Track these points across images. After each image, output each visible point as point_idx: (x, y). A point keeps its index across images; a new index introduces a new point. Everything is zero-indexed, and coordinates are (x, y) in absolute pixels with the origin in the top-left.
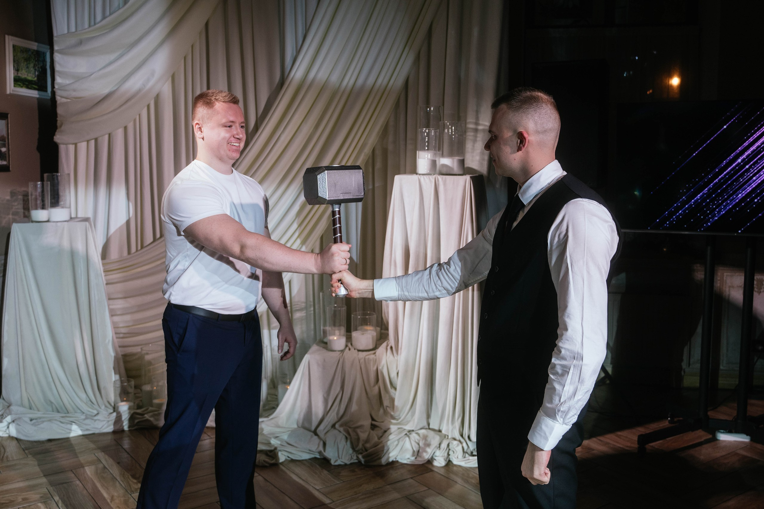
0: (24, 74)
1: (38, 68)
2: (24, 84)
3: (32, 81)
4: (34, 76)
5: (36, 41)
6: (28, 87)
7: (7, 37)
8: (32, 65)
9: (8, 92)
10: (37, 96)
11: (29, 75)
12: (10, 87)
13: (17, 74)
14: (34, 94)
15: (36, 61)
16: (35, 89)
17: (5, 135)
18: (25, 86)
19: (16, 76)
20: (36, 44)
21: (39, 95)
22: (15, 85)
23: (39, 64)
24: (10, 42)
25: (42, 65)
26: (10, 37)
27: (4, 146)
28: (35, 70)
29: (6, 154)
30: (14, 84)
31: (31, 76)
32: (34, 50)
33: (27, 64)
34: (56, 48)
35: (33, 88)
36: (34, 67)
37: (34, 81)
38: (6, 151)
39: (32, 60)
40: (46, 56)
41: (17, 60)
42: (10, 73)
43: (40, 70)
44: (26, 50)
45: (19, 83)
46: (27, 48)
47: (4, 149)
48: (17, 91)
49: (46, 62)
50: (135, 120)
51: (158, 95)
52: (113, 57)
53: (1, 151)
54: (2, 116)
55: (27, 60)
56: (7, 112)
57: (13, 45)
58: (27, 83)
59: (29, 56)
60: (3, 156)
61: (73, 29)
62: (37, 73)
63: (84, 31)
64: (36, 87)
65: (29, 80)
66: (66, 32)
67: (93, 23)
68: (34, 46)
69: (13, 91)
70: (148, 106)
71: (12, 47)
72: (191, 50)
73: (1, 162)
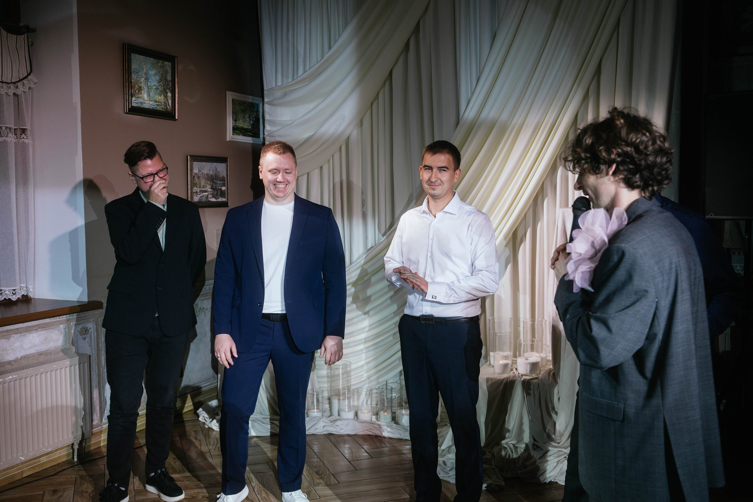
0: (241, 124)
1: (253, 118)
2: (241, 132)
3: (247, 129)
4: (249, 125)
5: (251, 95)
6: (244, 135)
7: (227, 92)
8: (247, 116)
9: (228, 140)
10: (252, 142)
11: (245, 124)
12: (230, 135)
13: (236, 124)
14: (248, 140)
15: (251, 112)
16: (250, 136)
17: (225, 176)
18: (241, 133)
19: (235, 125)
20: (251, 97)
21: (253, 141)
22: (234, 134)
23: (253, 114)
24: (230, 96)
25: (256, 115)
26: (230, 92)
27: (224, 185)
28: (250, 119)
29: (225, 192)
30: (233, 132)
31: (246, 125)
32: (249, 102)
33: (243, 115)
34: (266, 100)
35: (248, 135)
36: (249, 117)
37: (249, 129)
38: (225, 190)
39: (248, 111)
40: (259, 107)
41: (235, 112)
42: (230, 124)
43: (254, 119)
44: (242, 103)
45: (237, 131)
46: (243, 101)
47: (224, 188)
48: (237, 139)
49: (259, 112)
50: (329, 160)
51: (348, 138)
52: (311, 106)
53: (221, 189)
54: (222, 160)
55: (244, 111)
56: (227, 157)
57: (232, 99)
58: (243, 131)
59: (245, 108)
60: (223, 194)
61: (279, 83)
62: (251, 122)
63: (288, 84)
64: (250, 134)
65: (245, 128)
66: (274, 86)
67: (296, 77)
68: (250, 99)
69: (231, 138)
70: (340, 148)
71: (231, 101)
72: (377, 97)
73: (220, 200)
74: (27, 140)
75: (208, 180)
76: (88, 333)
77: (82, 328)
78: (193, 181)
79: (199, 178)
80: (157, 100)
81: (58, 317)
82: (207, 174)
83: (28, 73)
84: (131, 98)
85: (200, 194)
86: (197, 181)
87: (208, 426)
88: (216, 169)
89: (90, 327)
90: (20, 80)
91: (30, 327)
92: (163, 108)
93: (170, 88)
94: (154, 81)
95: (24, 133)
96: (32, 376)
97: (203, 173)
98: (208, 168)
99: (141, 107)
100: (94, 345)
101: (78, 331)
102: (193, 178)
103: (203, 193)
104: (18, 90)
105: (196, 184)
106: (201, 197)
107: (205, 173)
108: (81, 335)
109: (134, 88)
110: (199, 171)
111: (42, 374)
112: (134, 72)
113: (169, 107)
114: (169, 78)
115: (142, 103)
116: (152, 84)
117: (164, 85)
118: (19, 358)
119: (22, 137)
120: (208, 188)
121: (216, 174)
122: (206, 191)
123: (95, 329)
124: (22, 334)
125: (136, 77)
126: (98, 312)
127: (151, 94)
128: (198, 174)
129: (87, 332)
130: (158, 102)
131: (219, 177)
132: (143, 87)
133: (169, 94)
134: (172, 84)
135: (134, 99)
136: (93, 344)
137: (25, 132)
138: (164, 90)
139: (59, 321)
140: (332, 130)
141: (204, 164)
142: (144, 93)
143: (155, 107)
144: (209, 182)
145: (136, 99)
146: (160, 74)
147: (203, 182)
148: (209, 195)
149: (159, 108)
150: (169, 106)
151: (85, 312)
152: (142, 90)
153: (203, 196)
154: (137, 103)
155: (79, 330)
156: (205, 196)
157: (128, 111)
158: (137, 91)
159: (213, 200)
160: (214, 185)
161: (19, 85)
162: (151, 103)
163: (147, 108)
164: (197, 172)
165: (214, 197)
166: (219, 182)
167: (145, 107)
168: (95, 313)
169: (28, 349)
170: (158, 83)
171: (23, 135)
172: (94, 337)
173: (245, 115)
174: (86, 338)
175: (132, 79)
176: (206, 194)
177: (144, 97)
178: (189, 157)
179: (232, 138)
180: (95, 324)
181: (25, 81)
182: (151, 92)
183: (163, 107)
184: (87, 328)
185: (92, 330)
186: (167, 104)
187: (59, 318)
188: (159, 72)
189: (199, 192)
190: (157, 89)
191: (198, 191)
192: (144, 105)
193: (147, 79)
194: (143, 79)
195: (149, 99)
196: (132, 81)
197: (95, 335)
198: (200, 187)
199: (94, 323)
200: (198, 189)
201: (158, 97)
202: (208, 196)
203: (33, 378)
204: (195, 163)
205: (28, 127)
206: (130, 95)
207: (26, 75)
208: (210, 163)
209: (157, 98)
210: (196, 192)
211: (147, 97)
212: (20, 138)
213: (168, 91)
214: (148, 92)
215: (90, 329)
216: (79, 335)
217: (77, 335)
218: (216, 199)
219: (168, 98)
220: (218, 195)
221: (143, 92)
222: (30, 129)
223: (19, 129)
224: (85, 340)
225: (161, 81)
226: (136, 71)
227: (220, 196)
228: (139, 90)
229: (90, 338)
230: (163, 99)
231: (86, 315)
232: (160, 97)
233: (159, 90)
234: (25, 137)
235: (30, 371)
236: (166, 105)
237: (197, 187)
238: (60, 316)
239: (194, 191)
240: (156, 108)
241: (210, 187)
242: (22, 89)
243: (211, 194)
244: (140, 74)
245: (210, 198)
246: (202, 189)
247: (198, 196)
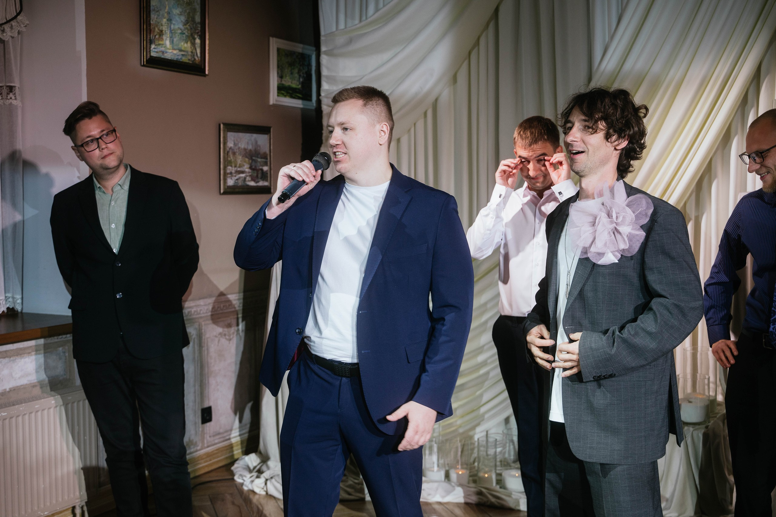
0: (288, 82)
1: (303, 73)
2: (287, 93)
3: (296, 89)
4: (298, 83)
5: (301, 42)
6: (292, 97)
7: (271, 39)
8: (296, 71)
9: (271, 102)
10: (301, 106)
11: (294, 82)
12: (273, 98)
13: (281, 81)
14: (297, 103)
15: (300, 66)
16: (299, 98)
17: (268, 152)
18: (289, 95)
19: (280, 84)
20: (301, 45)
21: (303, 105)
22: (279, 95)
23: (303, 69)
24: (274, 44)
25: (306, 70)
26: (275, 39)
27: (266, 164)
28: (300, 76)
29: (267, 174)
30: (278, 93)
32: (299, 53)
33: (291, 70)
34: (323, 49)
35: (297, 97)
36: (298, 73)
37: (298, 89)
38: (267, 171)
39: (297, 65)
40: (312, 59)
41: (281, 66)
42: (274, 81)
43: (305, 75)
44: (290, 54)
45: (283, 92)
46: (291, 51)
47: (265, 168)
48: (281, 101)
49: (312, 65)
50: (409, 130)
51: (436, 100)
52: (386, 56)
53: (262, 170)
54: (264, 130)
55: (291, 65)
56: (269, 126)
57: (278, 48)
58: (291, 92)
59: (293, 60)
60: (264, 176)
61: (342, 26)
62: (301, 80)
63: (355, 27)
64: (299, 95)
65: (292, 88)
66: (334, 29)
67: (364, 18)
68: (299, 48)
70: (425, 114)
71: (276, 51)
72: (477, 43)
73: (261, 183)
74: (15, 101)
75: (246, 157)
78: (227, 158)
79: (234, 153)
80: (183, 49)
81: (56, 337)
82: (245, 149)
83: (18, 12)
84: (150, 45)
85: (235, 176)
86: (232, 158)
87: (247, 487)
88: (256, 142)
90: (8, 22)
91: (21, 349)
92: (189, 60)
93: (198, 33)
94: (178, 24)
95: (11, 91)
96: (25, 414)
97: (239, 148)
98: (247, 141)
99: (162, 58)
102: (227, 154)
103: (239, 174)
104: (5, 34)
105: (230, 162)
106: (237, 179)
107: (243, 147)
109: (154, 31)
110: (235, 144)
111: (37, 411)
112: (154, 10)
113: (198, 58)
114: (198, 19)
115: (163, 52)
116: (176, 27)
117: (191, 29)
118: (8, 390)
119: (9, 97)
120: (246, 168)
121: (255, 149)
122: (243, 172)
124: (12, 358)
125: (156, 17)
127: (175, 40)
128: (233, 148)
130: (184, 51)
131: (259, 154)
132: (165, 31)
133: (198, 41)
134: (201, 27)
135: (153, 46)
137: (13, 90)
138: (192, 35)
139: (56, 342)
140: (415, 89)
141: (241, 135)
142: (166, 39)
143: (180, 57)
144: (247, 159)
145: (156, 47)
146: (186, 14)
147: (239, 159)
148: (248, 177)
149: (185, 59)
152: (163, 34)
153: (240, 178)
154: (157, 52)
156: (241, 179)
157: (146, 63)
158: (157, 37)
159: (252, 184)
160: (253, 164)
161: (6, 28)
162: (175, 52)
163: (170, 59)
164: (232, 145)
165: (253, 179)
166: (259, 160)
167: (167, 57)
169: (19, 378)
170: (183, 26)
171: (11, 95)
173: (293, 70)
175: (151, 20)
176: (243, 175)
177: (166, 44)
178: (222, 126)
179: (276, 101)
181: (14, 23)
182: (175, 37)
183: (190, 58)
186: (195, 54)
187: (58, 338)
188: (186, 11)
189: (235, 173)
190: (182, 33)
191: (233, 171)
192: (166, 55)
193: (170, 20)
194: (165, 20)
195: (173, 47)
196: (152, 22)
198: (235, 167)
200: (233, 168)
201: (184, 44)
202: (245, 178)
203: (27, 417)
204: (229, 134)
205: (16, 84)
206: (148, 41)
207: (15, 14)
208: (248, 134)
209: (182, 46)
211: (170, 44)
212: (7, 99)
213: (196, 36)
214: (171, 37)
218: (256, 183)
219: (196, 45)
220: (258, 177)
221: (164, 37)
222: (19, 86)
223: (5, 87)
225: (187, 23)
226: (156, 9)
227: (261, 178)
228: (160, 35)
230: (189, 47)
232: (186, 45)
233: (184, 35)
234: (13, 98)
235: (21, 408)
236: (194, 55)
237: (231, 166)
238: (59, 335)
239: (228, 171)
240: (181, 59)
241: (248, 166)
242: (9, 34)
243: (250, 176)
244: (161, 13)
245: (249, 181)
246: (239, 169)
247: (233, 178)
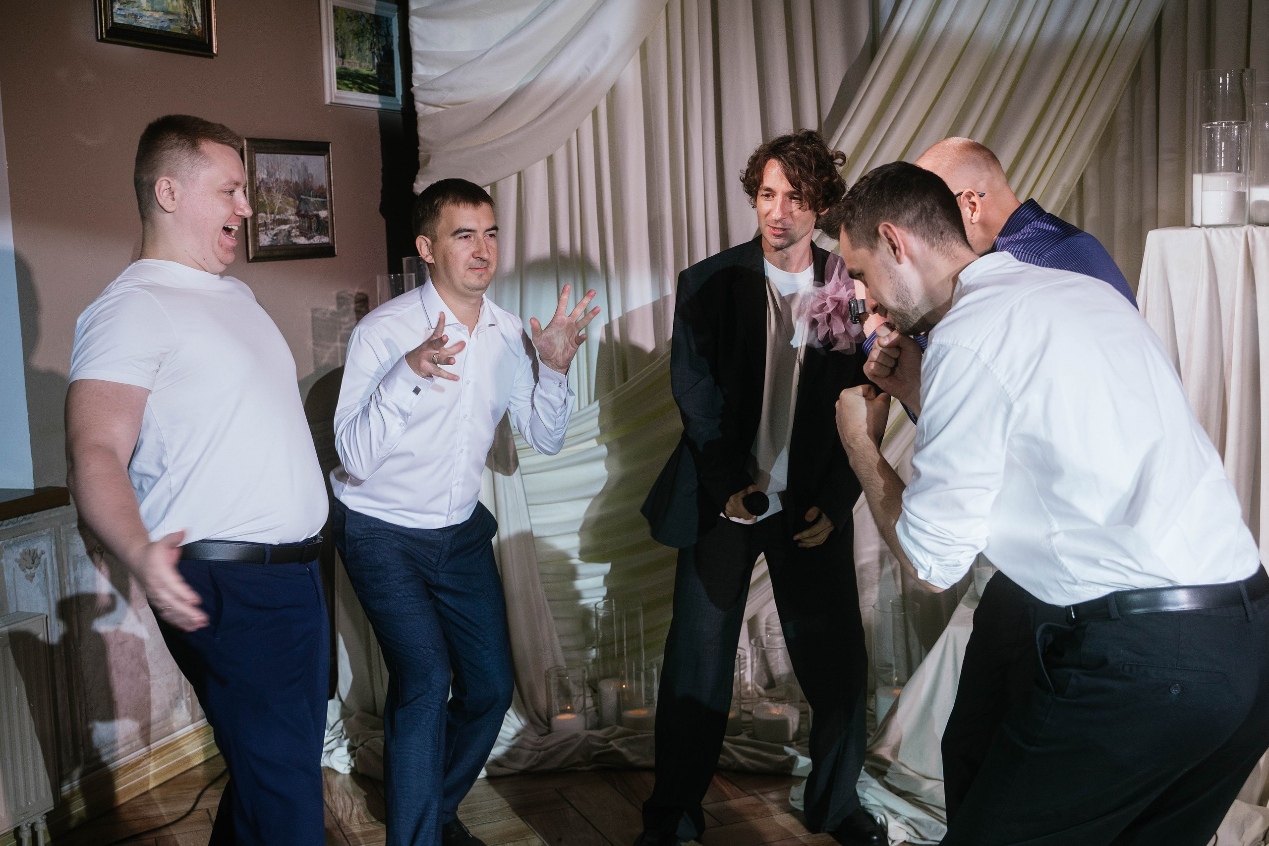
0: (354, 64)
1: (378, 49)
2: (354, 83)
3: (368, 76)
4: (371, 67)
6: (361, 90)
8: (367, 45)
9: (328, 101)
10: (379, 106)
11: (363, 64)
12: (331, 92)
13: (343, 64)
14: (372, 101)
15: (374, 36)
16: (374, 92)
17: (326, 186)
18: (356, 86)
19: (341, 68)
20: (374, 2)
21: (381, 103)
22: (340, 87)
23: (379, 42)
24: (328, 1)
25: (384, 43)
27: (323, 206)
28: (373, 53)
29: (327, 222)
30: (338, 83)
31: (366, 67)
32: (370, 15)
33: (359, 43)
35: (370, 90)
36: (371, 48)
37: (372, 76)
38: (327, 217)
39: (368, 35)
40: (391, 24)
41: (341, 37)
42: (330, 63)
43: (382, 53)
44: (355, 16)
45: (346, 82)
46: (358, 12)
47: (323, 214)
48: (344, 98)
49: (393, 37)
50: (568, 140)
51: (614, 87)
53: (317, 216)
54: (318, 148)
55: (358, 35)
56: (326, 141)
57: (334, 7)
58: (359, 81)
59: (362, 27)
60: (322, 227)
62: (376, 61)
64: (375, 87)
65: (362, 75)
68: (371, 6)
69: (336, 97)
70: (595, 112)
71: (332, 11)
73: (317, 240)
75: (290, 196)
76: (38, 564)
77: (25, 553)
78: (257, 198)
79: (269, 190)
80: (170, 9)
82: (287, 182)
84: (112, 3)
85: (273, 229)
86: (265, 198)
88: (306, 169)
89: (42, 549)
92: (182, 29)
97: (277, 180)
98: (289, 167)
99: (135, 26)
100: (53, 591)
101: (16, 560)
102: (256, 191)
103: (279, 225)
105: (263, 205)
106: (276, 235)
107: (283, 178)
108: (23, 570)
110: (270, 175)
113: (198, 26)
115: (136, 16)
120: (291, 215)
121: (305, 181)
122: (285, 222)
123: (53, 554)
126: (58, 514)
128: (266, 181)
129: (36, 561)
130: (172, 14)
131: (312, 189)
135: (117, 6)
136: (50, 589)
141: (278, 157)
143: (166, 25)
144: (291, 199)
145: (122, 7)
147: (278, 200)
148: (294, 231)
149: (175, 28)
150: (198, 24)
151: (29, 516)
153: (280, 231)
154: (124, 16)
155: (18, 557)
156: (283, 234)
157: (106, 36)
159: (302, 241)
160: (302, 207)
162: (157, 15)
163: (148, 27)
164: (265, 176)
165: (302, 234)
166: (312, 199)
167: (143, 25)
168: (53, 515)
172: (53, 573)
173: (361, 45)
174: (33, 576)
176: (287, 227)
180: (53, 541)
183: (183, 25)
184: (35, 551)
185: (46, 556)
186: (193, 19)
189: (271, 224)
191: (269, 221)
192: (140, 20)
195: (152, 7)
197: (56, 567)
198: (272, 213)
199: (51, 540)
200: (269, 216)
202: (289, 232)
204: (259, 157)
208: (291, 156)
209: (169, 4)
210: (265, 224)
211: (148, 2)
215: (43, 553)
216: (18, 569)
217: (14, 569)
218: (309, 239)
219: (194, 3)
220: (311, 229)
224: (31, 581)
227: (316, 232)
229: (43, 575)
230: (182, 6)
231: (31, 520)
232: (175, 3)
236: (190, 20)
237: (266, 213)
239: (260, 221)
240: (168, 27)
241: (294, 211)
243: (297, 227)
245: (296, 236)
246: (278, 217)
247: (268, 233)
